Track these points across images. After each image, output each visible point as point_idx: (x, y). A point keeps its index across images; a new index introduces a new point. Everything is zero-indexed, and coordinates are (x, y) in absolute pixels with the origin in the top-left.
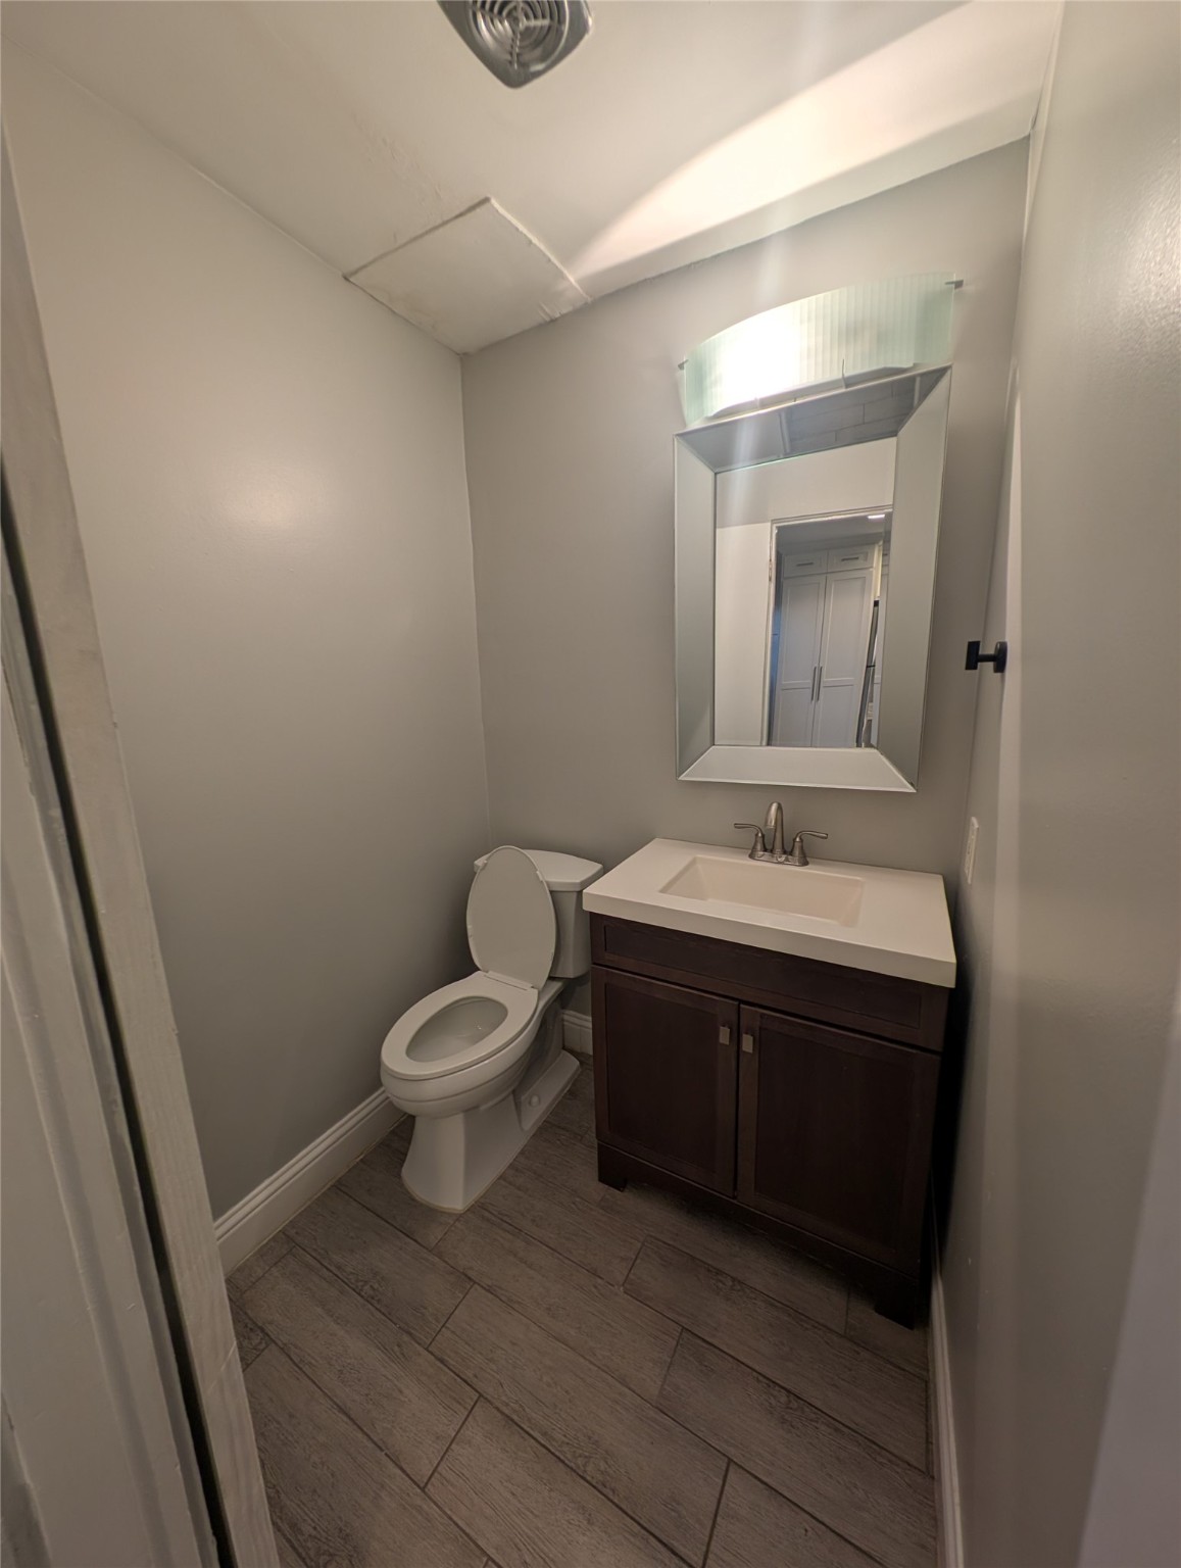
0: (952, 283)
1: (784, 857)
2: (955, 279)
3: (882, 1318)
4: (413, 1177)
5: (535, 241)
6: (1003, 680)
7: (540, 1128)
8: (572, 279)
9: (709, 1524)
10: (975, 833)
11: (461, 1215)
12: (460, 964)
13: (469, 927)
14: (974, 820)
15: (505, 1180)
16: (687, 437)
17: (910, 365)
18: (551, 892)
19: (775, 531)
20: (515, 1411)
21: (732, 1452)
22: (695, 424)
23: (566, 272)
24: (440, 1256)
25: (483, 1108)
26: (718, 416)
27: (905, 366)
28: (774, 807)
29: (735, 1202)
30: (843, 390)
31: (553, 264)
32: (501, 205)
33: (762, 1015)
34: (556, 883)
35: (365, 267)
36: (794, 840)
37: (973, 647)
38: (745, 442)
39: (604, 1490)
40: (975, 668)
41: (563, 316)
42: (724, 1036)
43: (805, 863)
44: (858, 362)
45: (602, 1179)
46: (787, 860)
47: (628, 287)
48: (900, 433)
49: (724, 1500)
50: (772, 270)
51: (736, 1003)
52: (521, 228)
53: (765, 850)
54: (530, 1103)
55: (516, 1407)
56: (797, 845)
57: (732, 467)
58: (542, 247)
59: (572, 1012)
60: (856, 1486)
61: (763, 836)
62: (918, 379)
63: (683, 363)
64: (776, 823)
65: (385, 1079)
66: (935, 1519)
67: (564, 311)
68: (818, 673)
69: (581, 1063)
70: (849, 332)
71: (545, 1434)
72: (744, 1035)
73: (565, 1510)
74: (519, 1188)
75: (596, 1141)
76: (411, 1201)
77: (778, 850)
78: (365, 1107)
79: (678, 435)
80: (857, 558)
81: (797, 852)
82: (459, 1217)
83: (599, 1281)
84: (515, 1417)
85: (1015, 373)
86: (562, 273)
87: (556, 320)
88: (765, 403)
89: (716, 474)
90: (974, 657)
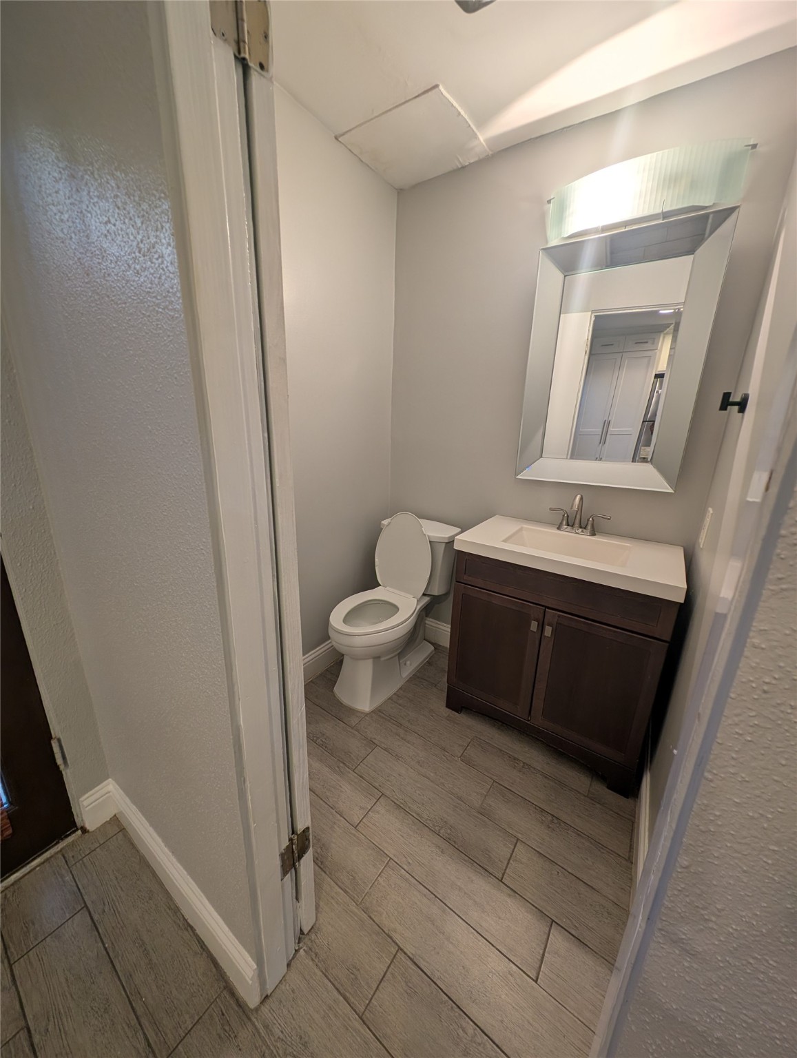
0: (749, 146)
1: (580, 530)
2: (752, 143)
3: (610, 791)
4: (341, 691)
5: (463, 113)
6: (743, 417)
7: (411, 678)
8: (481, 138)
9: (506, 863)
10: (710, 517)
11: (368, 714)
12: (369, 581)
13: (376, 560)
14: (710, 510)
15: (392, 700)
16: (549, 251)
17: (711, 204)
18: (430, 542)
19: (593, 319)
20: (402, 803)
21: (520, 836)
22: (554, 242)
23: (478, 134)
24: (357, 730)
25: (382, 659)
26: (570, 237)
27: (707, 204)
28: (578, 497)
29: (529, 722)
30: (660, 221)
31: (471, 128)
32: (445, 89)
33: (559, 616)
34: (434, 537)
35: (350, 130)
36: (588, 520)
37: (727, 396)
38: (588, 255)
39: (450, 841)
40: (726, 409)
41: (470, 164)
42: (534, 626)
43: (593, 534)
44: (673, 201)
45: (448, 706)
46: (582, 531)
47: (518, 144)
48: (698, 252)
49: (514, 854)
50: (623, 132)
51: (544, 608)
52: (455, 104)
53: (568, 525)
54: (405, 664)
55: (402, 802)
56: (590, 523)
57: (579, 272)
58: (466, 117)
59: (431, 619)
60: (587, 859)
61: (568, 516)
62: (711, 216)
63: (550, 200)
64: (578, 506)
65: (331, 633)
66: (631, 879)
67: (472, 161)
68: (607, 424)
69: (435, 648)
70: (671, 180)
71: (418, 814)
72: (547, 627)
73: (429, 847)
74: (400, 705)
75: (447, 684)
76: (339, 704)
77: (577, 525)
78: (314, 653)
79: (543, 249)
80: (647, 342)
81: (589, 527)
82: (367, 715)
83: (447, 753)
84: (402, 806)
85: (784, 213)
86: (476, 134)
87: (466, 166)
88: (604, 229)
89: (565, 276)
90: (726, 402)
